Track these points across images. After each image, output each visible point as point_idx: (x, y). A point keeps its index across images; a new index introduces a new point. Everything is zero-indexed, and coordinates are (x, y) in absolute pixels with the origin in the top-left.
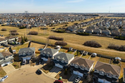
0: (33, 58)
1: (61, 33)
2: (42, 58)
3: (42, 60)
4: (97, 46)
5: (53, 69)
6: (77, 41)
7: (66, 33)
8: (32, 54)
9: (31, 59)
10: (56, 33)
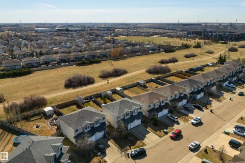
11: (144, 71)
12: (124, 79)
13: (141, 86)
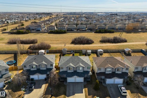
0: (9, 82)
1: (24, 35)
2: (32, 77)
3: (32, 79)
4: (90, 42)
5: (68, 89)
6: (58, 41)
7: (32, 34)
8: (3, 74)
9: (4, 86)
10: (16, 35)
11: (145, 43)
12: (117, 46)
13: (125, 53)
